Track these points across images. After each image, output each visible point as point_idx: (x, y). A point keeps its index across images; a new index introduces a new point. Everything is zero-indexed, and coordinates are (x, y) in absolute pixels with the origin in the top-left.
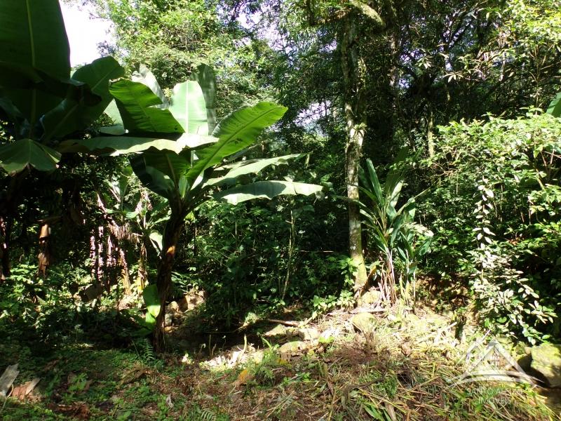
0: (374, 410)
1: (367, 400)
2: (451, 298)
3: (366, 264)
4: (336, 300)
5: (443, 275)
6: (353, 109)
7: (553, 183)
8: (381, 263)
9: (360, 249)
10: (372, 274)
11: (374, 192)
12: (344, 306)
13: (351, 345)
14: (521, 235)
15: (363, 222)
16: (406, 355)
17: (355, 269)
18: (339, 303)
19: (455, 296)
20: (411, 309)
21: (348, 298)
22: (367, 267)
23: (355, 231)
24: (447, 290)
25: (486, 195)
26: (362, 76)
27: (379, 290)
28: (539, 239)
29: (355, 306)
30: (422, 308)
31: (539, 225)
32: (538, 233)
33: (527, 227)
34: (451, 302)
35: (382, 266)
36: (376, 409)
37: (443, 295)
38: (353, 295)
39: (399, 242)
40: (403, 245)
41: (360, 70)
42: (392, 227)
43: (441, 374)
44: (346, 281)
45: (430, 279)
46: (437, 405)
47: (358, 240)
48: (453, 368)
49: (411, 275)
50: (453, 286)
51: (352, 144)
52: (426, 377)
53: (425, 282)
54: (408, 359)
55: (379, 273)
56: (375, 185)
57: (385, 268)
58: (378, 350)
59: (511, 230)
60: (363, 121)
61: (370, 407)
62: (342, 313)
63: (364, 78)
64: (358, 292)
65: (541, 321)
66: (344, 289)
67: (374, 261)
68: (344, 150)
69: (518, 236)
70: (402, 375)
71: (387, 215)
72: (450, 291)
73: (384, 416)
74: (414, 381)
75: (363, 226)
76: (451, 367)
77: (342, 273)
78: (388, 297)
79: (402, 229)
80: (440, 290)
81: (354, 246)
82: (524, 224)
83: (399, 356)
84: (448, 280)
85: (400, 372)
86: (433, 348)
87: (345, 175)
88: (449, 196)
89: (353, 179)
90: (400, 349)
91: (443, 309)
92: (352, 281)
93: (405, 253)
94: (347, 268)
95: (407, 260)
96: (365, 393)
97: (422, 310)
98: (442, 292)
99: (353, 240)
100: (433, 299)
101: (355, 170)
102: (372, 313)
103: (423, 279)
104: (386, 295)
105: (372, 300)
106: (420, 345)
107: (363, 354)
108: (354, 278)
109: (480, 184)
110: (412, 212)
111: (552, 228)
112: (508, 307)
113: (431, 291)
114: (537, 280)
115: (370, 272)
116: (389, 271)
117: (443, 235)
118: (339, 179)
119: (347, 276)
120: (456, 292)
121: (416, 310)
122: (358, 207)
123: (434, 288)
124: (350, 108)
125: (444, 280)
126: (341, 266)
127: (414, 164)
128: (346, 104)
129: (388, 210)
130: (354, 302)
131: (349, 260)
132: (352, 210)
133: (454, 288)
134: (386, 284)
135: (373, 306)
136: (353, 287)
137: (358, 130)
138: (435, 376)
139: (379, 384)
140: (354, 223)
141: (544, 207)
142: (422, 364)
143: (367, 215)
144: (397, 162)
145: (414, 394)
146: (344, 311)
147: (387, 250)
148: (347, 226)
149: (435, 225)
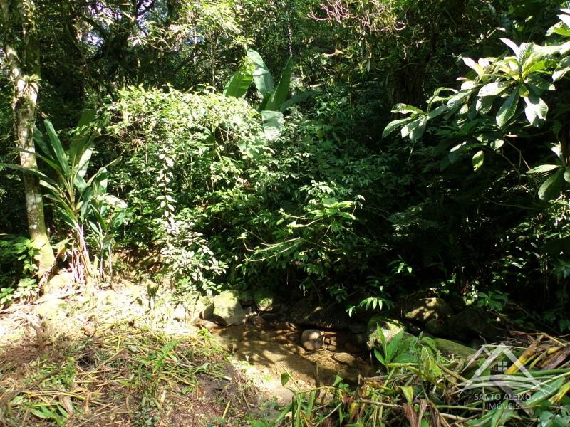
0: (45, 410)
1: (35, 401)
2: (149, 267)
3: (51, 244)
4: (12, 293)
5: (140, 245)
6: (20, 54)
7: (229, 156)
8: (71, 241)
9: (43, 227)
10: (60, 254)
11: (57, 161)
12: (25, 297)
13: (20, 342)
14: (207, 202)
15: (47, 196)
16: (89, 336)
17: (37, 251)
18: (16, 295)
19: (153, 264)
20: (108, 285)
21: (30, 287)
22: (55, 247)
23: (35, 207)
24: (145, 259)
25: (166, 164)
26: (29, 15)
27: (71, 271)
28: (219, 204)
29: (41, 293)
30: (120, 281)
31: (219, 192)
32: (219, 199)
33: (211, 194)
34: (149, 271)
35: (72, 244)
36: (48, 408)
37: (141, 265)
38: (37, 283)
39: (90, 215)
40: (94, 218)
41: (27, 7)
42: (82, 200)
43: (127, 345)
44: (26, 267)
45: (128, 251)
46: (122, 377)
47: (39, 217)
48: (139, 336)
49: (106, 250)
50: (151, 254)
51: (22, 100)
52: (111, 352)
53: (123, 254)
54: (91, 340)
55: (69, 252)
56: (58, 151)
57: (76, 246)
58: (54, 339)
59: (198, 197)
60: (35, 73)
61: (39, 409)
62: (22, 307)
63: (32, 18)
64: (44, 277)
65: (217, 274)
66: (23, 278)
67: (62, 239)
68: (10, 106)
69: (205, 202)
70: (84, 358)
71: (75, 186)
72: (148, 259)
73: (58, 411)
74: (98, 361)
75: (45, 200)
76: (138, 335)
77: (19, 259)
78: (81, 276)
79: (93, 202)
80: (138, 261)
81: (34, 224)
82: (209, 191)
83: (81, 338)
84: (145, 250)
85: (81, 356)
86: (120, 321)
87: (14, 137)
88: (143, 166)
89: (27, 143)
90: (83, 331)
91: (141, 278)
92: (34, 266)
93: (98, 226)
94: (26, 252)
95: (101, 234)
96: (34, 394)
97: (121, 284)
98: (140, 262)
99: (32, 218)
100: (131, 271)
101: (29, 132)
102: (63, 298)
103: (121, 252)
104: (79, 275)
105: (63, 284)
106: (106, 321)
107: (35, 350)
108: (37, 262)
109: (161, 153)
110: (104, 183)
111: (228, 195)
112: (190, 267)
113: (129, 263)
114: (219, 239)
115: (58, 253)
116: (80, 248)
117: (137, 205)
118: (7, 141)
119: (26, 262)
120: (153, 260)
121: (114, 285)
122: (37, 178)
123: (132, 260)
124: (14, 53)
125: (141, 250)
126: (17, 250)
127: (100, 130)
128: (8, 47)
129: (76, 181)
130: (38, 290)
131: (28, 242)
132: (29, 182)
133: (152, 257)
134: (78, 262)
135: (64, 290)
136: (37, 273)
137: (30, 83)
138: (120, 349)
139: (52, 377)
140: (33, 197)
141: (221, 176)
142: (107, 341)
143: (50, 187)
144: (81, 127)
145: (97, 374)
146: (25, 303)
147: (77, 225)
148: (23, 202)
149: (131, 196)
